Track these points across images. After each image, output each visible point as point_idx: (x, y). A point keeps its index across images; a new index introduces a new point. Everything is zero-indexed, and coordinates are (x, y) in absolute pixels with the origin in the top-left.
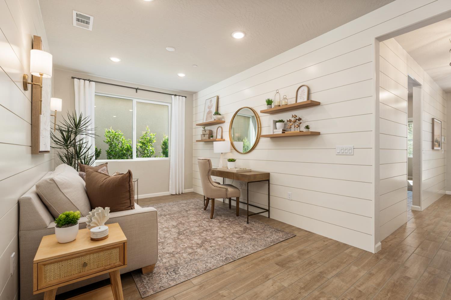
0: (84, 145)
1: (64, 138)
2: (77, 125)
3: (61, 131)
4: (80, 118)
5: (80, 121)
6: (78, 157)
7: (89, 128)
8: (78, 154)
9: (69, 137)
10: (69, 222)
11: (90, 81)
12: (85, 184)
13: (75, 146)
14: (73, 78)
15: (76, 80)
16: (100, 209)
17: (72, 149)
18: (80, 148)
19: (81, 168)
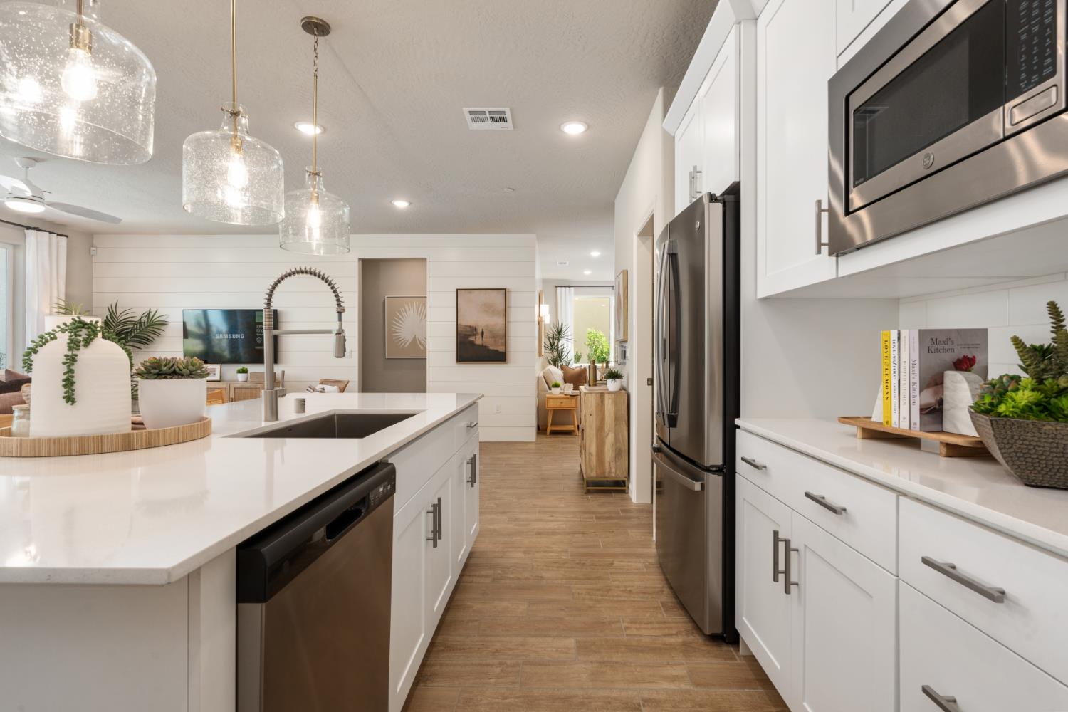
0: (565, 350)
1: (550, 344)
2: (560, 333)
3: (549, 338)
4: (562, 326)
5: (562, 329)
6: (561, 360)
7: (569, 333)
8: (560, 357)
9: (554, 343)
10: (556, 386)
11: (569, 287)
12: (563, 375)
13: (557, 350)
14: (556, 287)
15: (559, 288)
16: (568, 384)
17: (555, 353)
18: (562, 353)
19: (562, 368)
